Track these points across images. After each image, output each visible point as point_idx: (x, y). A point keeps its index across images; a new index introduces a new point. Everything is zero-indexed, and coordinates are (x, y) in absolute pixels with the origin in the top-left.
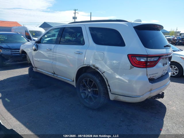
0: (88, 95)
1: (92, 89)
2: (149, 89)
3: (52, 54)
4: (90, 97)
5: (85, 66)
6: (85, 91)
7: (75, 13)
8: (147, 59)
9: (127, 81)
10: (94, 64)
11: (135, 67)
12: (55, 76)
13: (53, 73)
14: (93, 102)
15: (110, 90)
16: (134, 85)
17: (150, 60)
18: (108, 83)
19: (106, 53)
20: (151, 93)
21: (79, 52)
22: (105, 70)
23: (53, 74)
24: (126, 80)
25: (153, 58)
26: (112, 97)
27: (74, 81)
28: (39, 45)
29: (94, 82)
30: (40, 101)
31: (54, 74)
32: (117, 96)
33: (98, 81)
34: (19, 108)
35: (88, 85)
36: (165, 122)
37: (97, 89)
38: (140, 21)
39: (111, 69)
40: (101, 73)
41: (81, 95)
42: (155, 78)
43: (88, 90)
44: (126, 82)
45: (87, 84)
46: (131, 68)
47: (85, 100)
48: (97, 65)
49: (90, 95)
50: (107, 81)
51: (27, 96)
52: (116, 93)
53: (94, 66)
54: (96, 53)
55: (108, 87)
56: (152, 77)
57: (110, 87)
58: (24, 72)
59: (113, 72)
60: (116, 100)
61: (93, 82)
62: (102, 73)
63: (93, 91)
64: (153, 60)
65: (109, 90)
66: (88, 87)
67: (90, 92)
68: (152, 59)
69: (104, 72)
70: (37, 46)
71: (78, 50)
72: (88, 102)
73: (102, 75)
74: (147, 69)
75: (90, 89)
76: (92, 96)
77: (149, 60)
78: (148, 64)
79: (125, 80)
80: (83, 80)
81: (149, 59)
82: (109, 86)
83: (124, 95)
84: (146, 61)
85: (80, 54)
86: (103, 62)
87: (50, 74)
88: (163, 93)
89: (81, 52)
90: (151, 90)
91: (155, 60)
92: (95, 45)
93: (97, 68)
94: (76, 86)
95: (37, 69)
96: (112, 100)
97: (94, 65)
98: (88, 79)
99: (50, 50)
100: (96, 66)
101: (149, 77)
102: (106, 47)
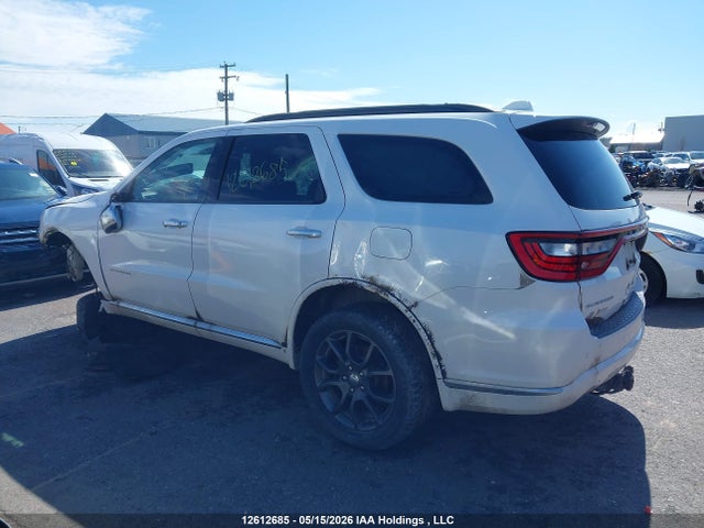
0: (349, 398)
1: (365, 373)
2: (591, 360)
3: (186, 242)
4: (360, 403)
5: (335, 282)
6: (336, 383)
7: (226, 78)
8: (580, 249)
9: (510, 335)
10: (371, 273)
11: (539, 279)
12: (202, 331)
13: (193, 318)
14: (370, 424)
15: (444, 373)
16: (540, 349)
17: (588, 249)
18: (432, 344)
19: (418, 231)
20: (598, 373)
21: (306, 229)
22: (419, 297)
23: (192, 322)
24: (507, 329)
25: (598, 244)
26: (450, 400)
27: (285, 345)
28: (127, 206)
29: (373, 344)
30: (152, 434)
31: (199, 318)
32: (470, 392)
33: (390, 339)
34: (70, 471)
35: (349, 356)
36: (653, 481)
37: (390, 373)
38: (528, 107)
39: (444, 290)
40: (402, 308)
41: (321, 401)
42: (605, 315)
43: (348, 377)
44: (506, 338)
45: (343, 353)
46: (524, 284)
47: (337, 417)
48: (386, 279)
49: (358, 395)
50: (430, 337)
51: (91, 419)
52: (469, 383)
53: (372, 282)
54: (380, 231)
55: (435, 362)
56: (594, 311)
57: (444, 362)
58: (55, 317)
59: (452, 301)
60: (468, 409)
61: (369, 344)
62: (409, 309)
63: (371, 379)
64: (597, 251)
65: (438, 374)
66: (347, 364)
67: (359, 384)
68: (596, 248)
69: (416, 304)
70: (120, 213)
71: (301, 223)
72: (353, 426)
73: (408, 314)
74: (582, 283)
75: (357, 371)
76: (369, 397)
77: (584, 253)
78: (584, 265)
79: (501, 331)
80: (328, 340)
81: (586, 249)
82: (439, 358)
83: (498, 387)
84: (577, 256)
85: (310, 237)
86: (407, 266)
87: (179, 322)
88: (629, 370)
89: (312, 231)
90: (597, 362)
91: (604, 249)
92: (368, 201)
93: (388, 290)
94: (296, 364)
95: (122, 304)
96: (448, 412)
97: (372, 278)
98: (350, 333)
99: (180, 227)
100: (380, 283)
101: (587, 312)
102: (418, 208)
